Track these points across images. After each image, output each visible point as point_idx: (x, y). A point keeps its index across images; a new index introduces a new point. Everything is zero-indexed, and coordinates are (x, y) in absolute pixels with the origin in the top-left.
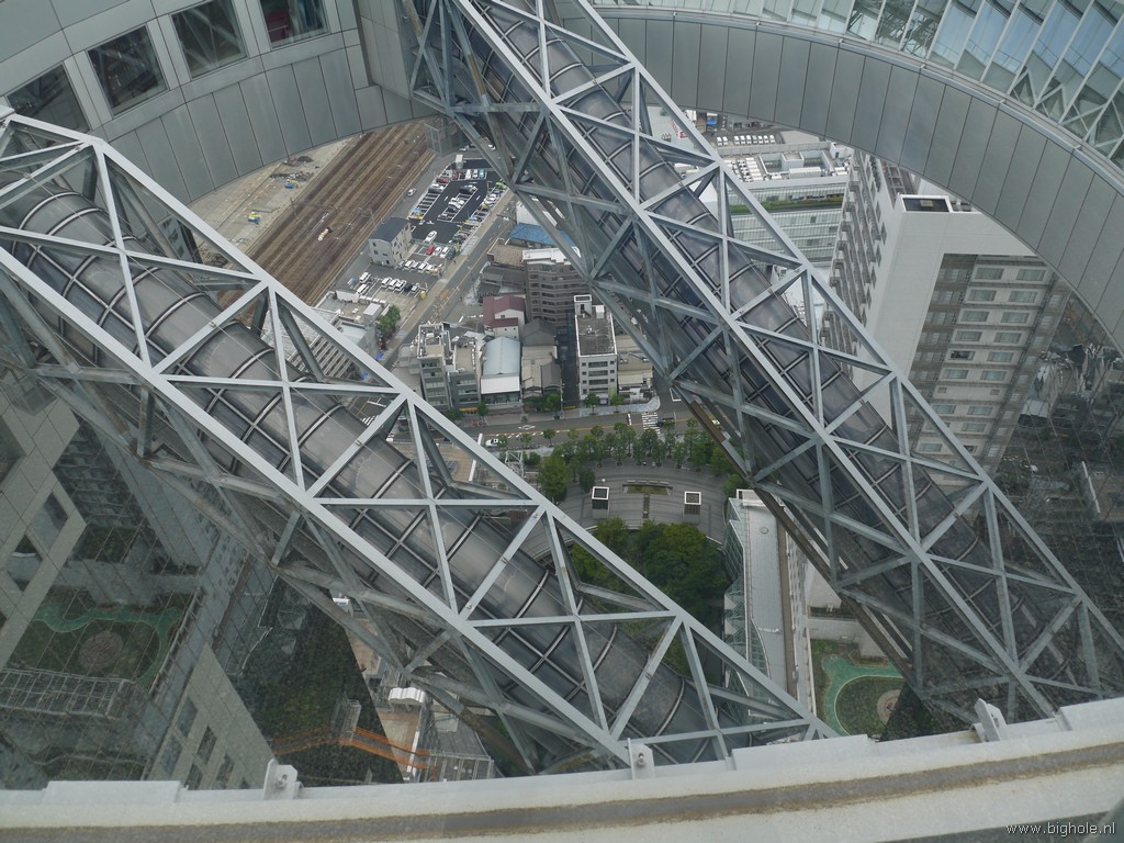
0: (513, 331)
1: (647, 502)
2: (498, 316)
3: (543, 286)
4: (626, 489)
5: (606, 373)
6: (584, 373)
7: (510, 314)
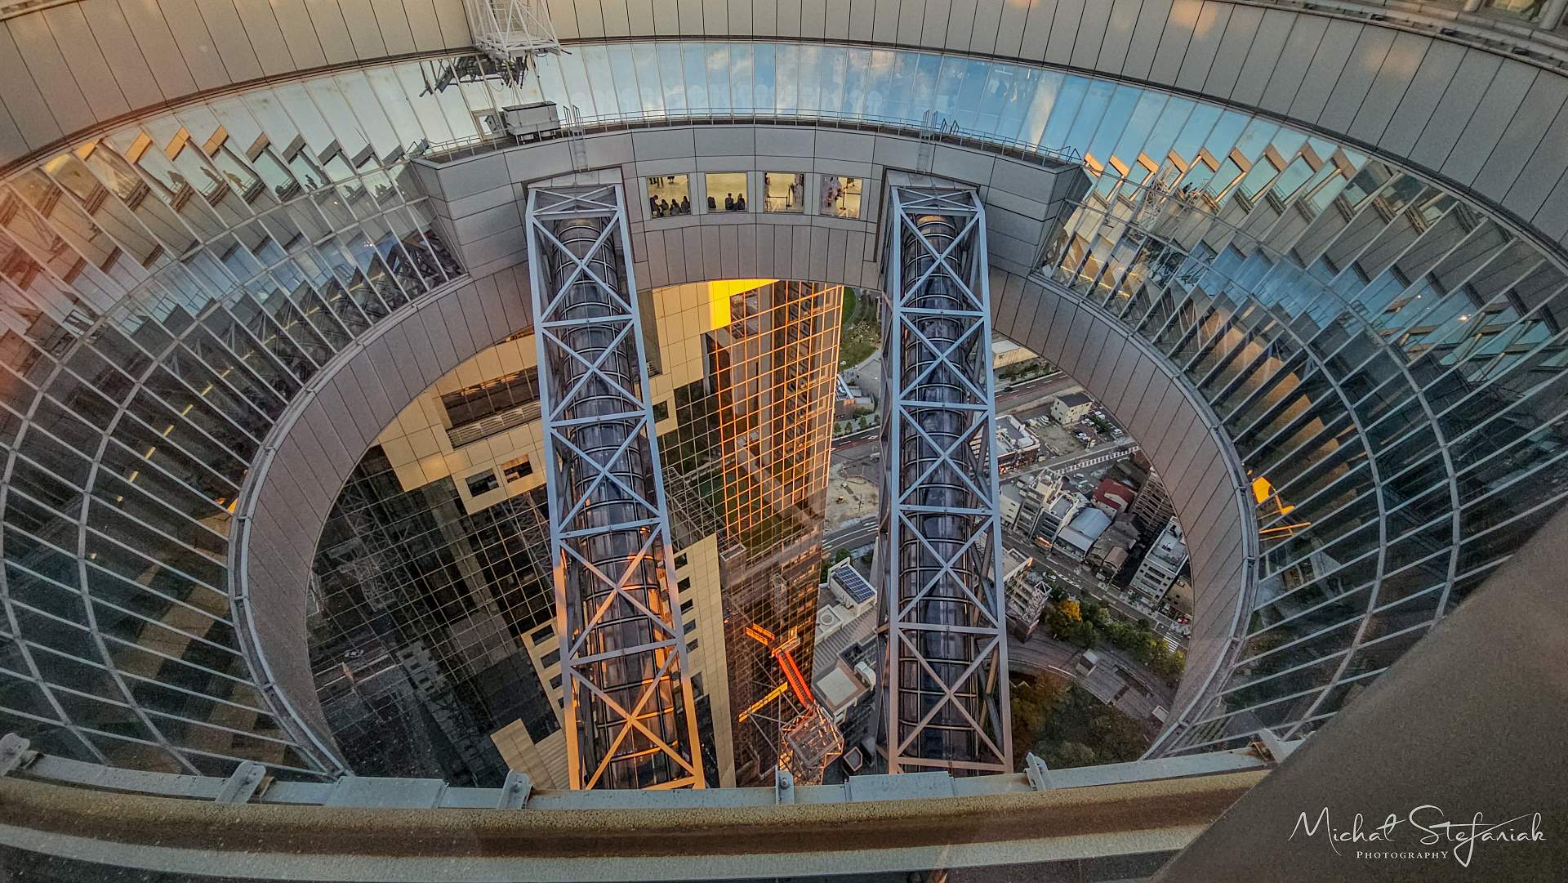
0: (1112, 511)
1: (1125, 689)
2: (1107, 495)
3: (1154, 496)
4: (1116, 669)
5: (1159, 582)
6: (1142, 571)
7: (1116, 498)
